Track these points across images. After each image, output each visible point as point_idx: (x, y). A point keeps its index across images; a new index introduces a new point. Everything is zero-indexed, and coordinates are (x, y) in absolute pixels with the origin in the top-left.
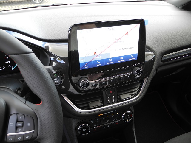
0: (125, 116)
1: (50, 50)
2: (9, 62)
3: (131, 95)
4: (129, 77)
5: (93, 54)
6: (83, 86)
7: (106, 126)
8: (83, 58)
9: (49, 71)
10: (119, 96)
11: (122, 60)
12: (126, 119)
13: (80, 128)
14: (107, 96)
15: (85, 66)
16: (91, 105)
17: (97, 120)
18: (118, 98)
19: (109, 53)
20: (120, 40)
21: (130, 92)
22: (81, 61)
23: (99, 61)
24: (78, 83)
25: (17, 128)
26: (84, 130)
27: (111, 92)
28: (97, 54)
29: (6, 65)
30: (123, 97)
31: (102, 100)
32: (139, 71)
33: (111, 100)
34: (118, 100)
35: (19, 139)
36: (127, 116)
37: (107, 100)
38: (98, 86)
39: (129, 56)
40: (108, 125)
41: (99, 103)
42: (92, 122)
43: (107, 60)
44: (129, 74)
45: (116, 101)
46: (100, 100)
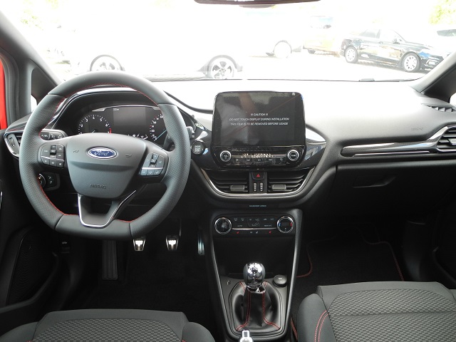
0: (281, 223)
1: (196, 118)
2: (153, 131)
3: (287, 189)
4: (281, 160)
6: (223, 157)
7: (254, 232)
9: (189, 130)
10: (270, 185)
13: (218, 222)
14: (254, 181)
16: (232, 188)
17: (243, 220)
18: (268, 188)
21: (287, 184)
25: (151, 163)
26: (223, 226)
27: (258, 176)
30: (274, 187)
31: (247, 185)
32: (294, 153)
33: (259, 187)
34: (269, 191)
35: (150, 173)
37: (253, 186)
41: (243, 188)
42: (236, 220)
44: (282, 156)
45: (265, 190)
46: (245, 185)
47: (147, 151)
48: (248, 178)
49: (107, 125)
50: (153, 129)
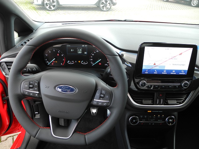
0: (169, 119)
2: (92, 60)
3: (177, 102)
4: (177, 87)
5: (153, 65)
6: (142, 85)
7: (152, 123)
8: (146, 66)
10: (167, 100)
11: (174, 72)
12: (169, 122)
13: (131, 119)
14: (157, 98)
15: (145, 72)
16: (144, 102)
17: (146, 117)
18: (165, 102)
19: (165, 66)
20: (175, 58)
21: (177, 100)
22: (144, 68)
23: (156, 70)
24: (138, 83)
25: (100, 97)
26: (134, 121)
27: (161, 95)
28: (156, 65)
29: (89, 62)
30: (169, 102)
31: (153, 100)
32: (186, 84)
33: (160, 102)
34: (166, 104)
35: (100, 104)
36: (170, 120)
37: (157, 101)
38: (152, 88)
39: (180, 71)
40: (153, 123)
41: (150, 102)
42: (141, 116)
43: (163, 71)
44: (177, 84)
45: (164, 104)
46: (151, 100)
47: (96, 86)
48: (154, 96)
49: (62, 55)
50: (91, 58)
